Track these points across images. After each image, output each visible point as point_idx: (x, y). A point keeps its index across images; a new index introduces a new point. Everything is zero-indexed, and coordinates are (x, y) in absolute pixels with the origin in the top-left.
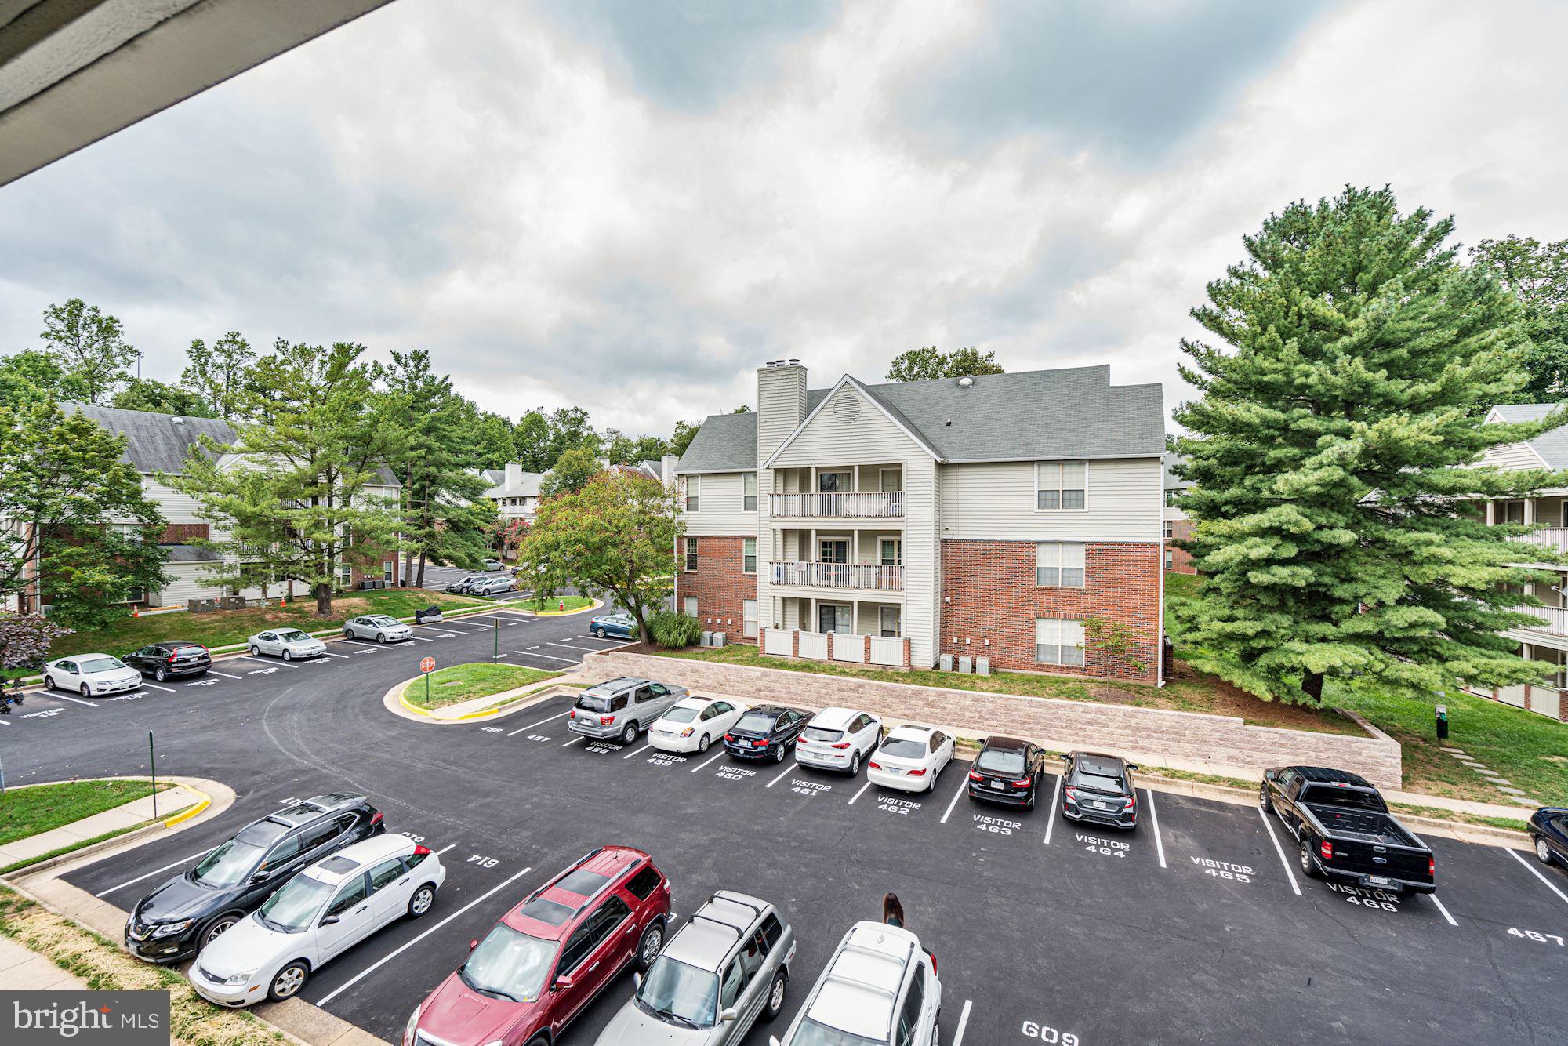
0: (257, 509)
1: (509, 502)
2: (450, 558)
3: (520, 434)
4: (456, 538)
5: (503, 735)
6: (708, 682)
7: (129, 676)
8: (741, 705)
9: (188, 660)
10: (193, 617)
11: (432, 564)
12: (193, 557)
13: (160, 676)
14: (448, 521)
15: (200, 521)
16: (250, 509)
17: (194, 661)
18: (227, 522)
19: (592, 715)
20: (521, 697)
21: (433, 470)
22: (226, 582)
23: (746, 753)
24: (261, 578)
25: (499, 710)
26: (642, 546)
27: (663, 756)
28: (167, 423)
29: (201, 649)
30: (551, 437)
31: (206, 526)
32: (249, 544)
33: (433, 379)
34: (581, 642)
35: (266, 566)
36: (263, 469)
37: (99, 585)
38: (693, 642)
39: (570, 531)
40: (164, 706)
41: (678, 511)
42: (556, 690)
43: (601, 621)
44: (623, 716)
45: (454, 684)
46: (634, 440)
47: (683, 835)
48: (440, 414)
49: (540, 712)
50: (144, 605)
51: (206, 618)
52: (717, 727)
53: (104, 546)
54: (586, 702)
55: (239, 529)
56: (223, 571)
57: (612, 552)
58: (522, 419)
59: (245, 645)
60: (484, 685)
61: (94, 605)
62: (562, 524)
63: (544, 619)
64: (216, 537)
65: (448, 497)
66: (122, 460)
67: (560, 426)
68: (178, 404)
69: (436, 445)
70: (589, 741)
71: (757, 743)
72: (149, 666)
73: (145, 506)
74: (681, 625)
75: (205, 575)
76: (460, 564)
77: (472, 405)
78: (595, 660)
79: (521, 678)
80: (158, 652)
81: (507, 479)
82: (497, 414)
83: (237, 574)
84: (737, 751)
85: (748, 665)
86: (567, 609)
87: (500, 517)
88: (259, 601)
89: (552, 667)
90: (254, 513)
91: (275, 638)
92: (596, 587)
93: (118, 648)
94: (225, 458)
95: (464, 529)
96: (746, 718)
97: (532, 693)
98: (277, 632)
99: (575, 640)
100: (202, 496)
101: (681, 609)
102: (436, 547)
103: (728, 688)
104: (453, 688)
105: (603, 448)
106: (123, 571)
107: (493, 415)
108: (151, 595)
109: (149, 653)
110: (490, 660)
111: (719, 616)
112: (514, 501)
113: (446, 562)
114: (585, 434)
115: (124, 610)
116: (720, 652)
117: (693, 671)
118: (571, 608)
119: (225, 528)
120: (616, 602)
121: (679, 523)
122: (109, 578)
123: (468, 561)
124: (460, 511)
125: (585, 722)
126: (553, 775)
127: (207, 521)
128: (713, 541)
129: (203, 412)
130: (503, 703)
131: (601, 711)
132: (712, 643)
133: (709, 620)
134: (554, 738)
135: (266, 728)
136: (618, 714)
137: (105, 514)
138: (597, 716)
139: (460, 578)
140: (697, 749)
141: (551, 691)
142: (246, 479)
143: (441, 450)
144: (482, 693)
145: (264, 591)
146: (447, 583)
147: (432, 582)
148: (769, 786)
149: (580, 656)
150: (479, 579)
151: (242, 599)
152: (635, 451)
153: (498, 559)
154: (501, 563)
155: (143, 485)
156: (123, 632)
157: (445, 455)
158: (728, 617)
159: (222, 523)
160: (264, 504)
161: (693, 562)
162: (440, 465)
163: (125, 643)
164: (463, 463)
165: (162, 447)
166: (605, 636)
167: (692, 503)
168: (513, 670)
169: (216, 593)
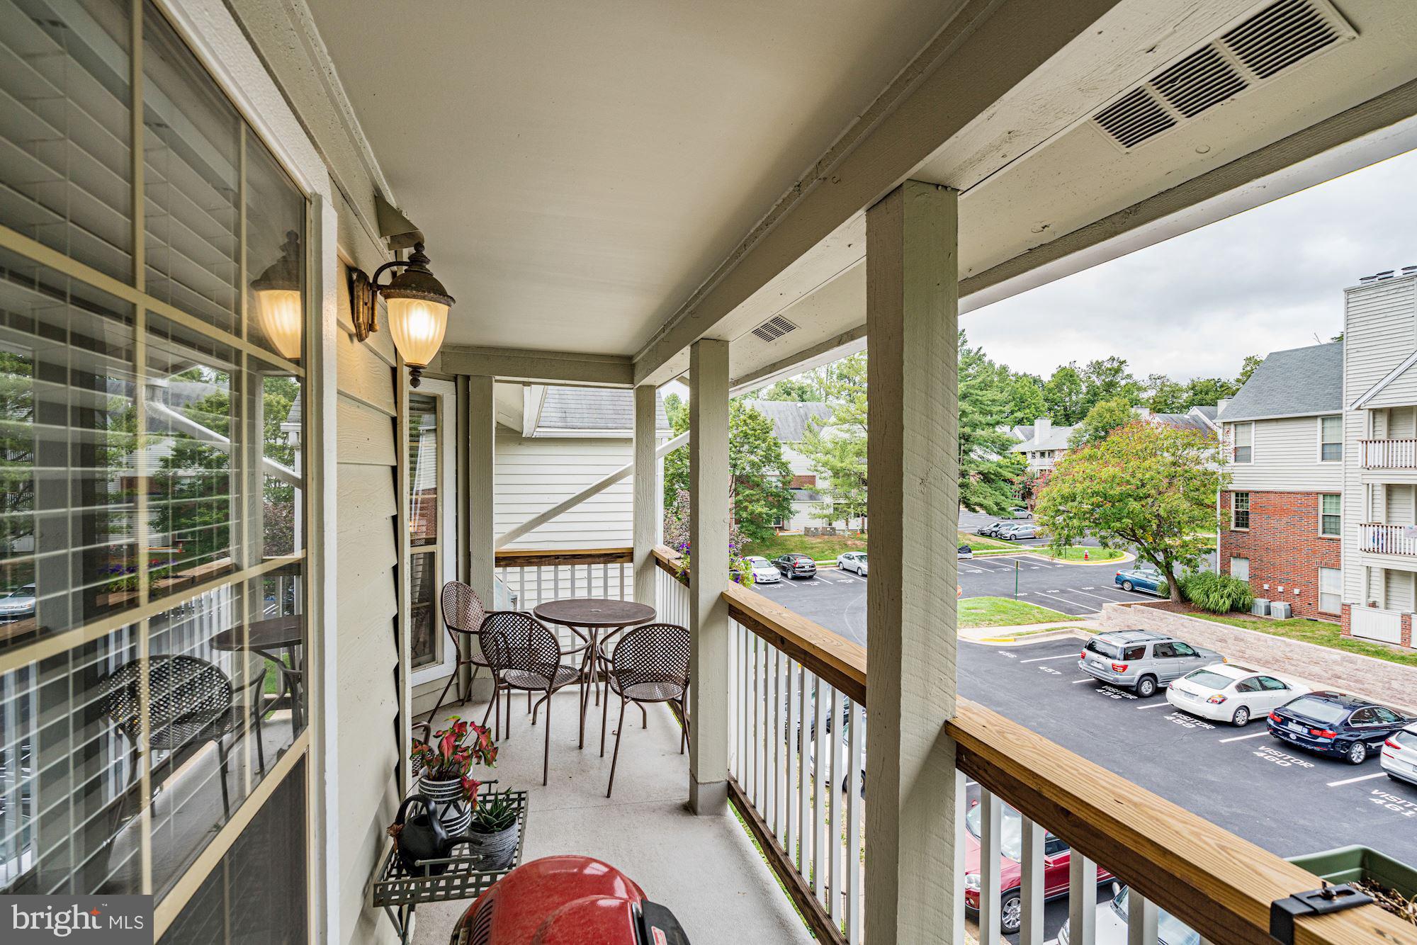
0: (843, 465)
1: (1038, 455)
2: (981, 505)
3: (1050, 390)
4: (986, 488)
5: (1016, 662)
6: (1260, 655)
7: (774, 572)
8: (1300, 687)
9: (803, 567)
10: (806, 539)
11: (966, 510)
12: (807, 498)
13: (790, 575)
14: (980, 473)
15: (811, 474)
16: (839, 465)
17: (807, 568)
18: (826, 474)
19: (1103, 659)
20: (1037, 632)
21: (967, 430)
22: (825, 516)
23: (1298, 739)
24: (845, 514)
25: (1015, 640)
26: (1175, 500)
27: (1185, 717)
28: (794, 407)
29: (810, 561)
30: (1084, 389)
31: (814, 476)
32: (840, 491)
33: (969, 351)
34: (1104, 592)
35: (848, 505)
36: (847, 436)
37: (760, 514)
38: (1239, 608)
39: (1087, 483)
40: (791, 594)
41: (1223, 463)
42: (1071, 632)
43: (1128, 574)
44: (1136, 669)
45: (978, 611)
46: (1184, 383)
47: (1198, 798)
48: (973, 382)
49: (1053, 648)
50: (781, 529)
51: (815, 541)
52: (1261, 703)
53: (763, 490)
54: (1099, 647)
55: (832, 479)
56: (823, 509)
57: (1134, 505)
58: (1053, 376)
59: (834, 561)
60: (1003, 616)
61: (758, 527)
62: (1079, 477)
63: (1066, 567)
64: (821, 484)
65: (981, 453)
66: (772, 434)
67: (1094, 377)
68: (800, 393)
69: (969, 409)
70: (1100, 683)
71: (1316, 732)
72: (784, 568)
73: (783, 464)
74: (1225, 587)
75: (813, 511)
76: (990, 512)
77: (1004, 369)
78: (1115, 610)
79: (1039, 616)
80: (789, 560)
81: (1037, 434)
82: (1028, 373)
83: (831, 511)
84: (1287, 735)
85: (1321, 644)
86: (1092, 559)
87: (1028, 469)
88: (844, 531)
89: (1070, 611)
90: (841, 467)
91: (853, 558)
92: (1118, 540)
93: (769, 555)
94: (825, 429)
95: (993, 480)
96: (1306, 702)
97: (1047, 630)
98: (854, 554)
99: (1098, 589)
100: (812, 456)
101: (1225, 570)
102: (969, 495)
103: (1287, 666)
104: (977, 615)
105: (1144, 396)
106: (771, 506)
107: (1025, 375)
108: (785, 522)
109: (784, 560)
110: (1011, 596)
111: (1280, 583)
112: (1043, 454)
113: (977, 508)
114: (1123, 383)
115: (772, 531)
116: (1278, 624)
117: (1236, 639)
118: (1097, 559)
119: (825, 478)
120: (1142, 557)
121: (1224, 477)
122: (765, 510)
123: (995, 508)
124: (989, 465)
125: (1095, 664)
126: (1060, 704)
127: (815, 473)
128: (1272, 496)
129: (813, 398)
130: (1019, 634)
131: (1113, 657)
132: (1268, 613)
133: (1266, 587)
134: (1065, 674)
135: (846, 620)
136: (1132, 664)
137: (764, 469)
138: (1109, 662)
139: (989, 523)
140: (1230, 719)
141: (1067, 632)
142: (837, 443)
143: (973, 412)
144: (1001, 623)
145: (847, 525)
146: (979, 527)
147: (966, 525)
148: (1332, 784)
149: (1100, 605)
150: (1007, 525)
151: (833, 529)
152: (1185, 396)
153: (1027, 508)
154: (1028, 512)
155: (782, 450)
156: (772, 545)
157: (978, 417)
158: (1295, 586)
159: (823, 475)
160: (847, 461)
161: (1242, 520)
162: (975, 426)
163: (773, 552)
164: (993, 422)
165: (791, 425)
166: (1132, 590)
167: (1241, 454)
168: (1032, 608)
169: (820, 524)
